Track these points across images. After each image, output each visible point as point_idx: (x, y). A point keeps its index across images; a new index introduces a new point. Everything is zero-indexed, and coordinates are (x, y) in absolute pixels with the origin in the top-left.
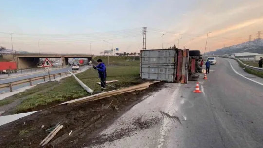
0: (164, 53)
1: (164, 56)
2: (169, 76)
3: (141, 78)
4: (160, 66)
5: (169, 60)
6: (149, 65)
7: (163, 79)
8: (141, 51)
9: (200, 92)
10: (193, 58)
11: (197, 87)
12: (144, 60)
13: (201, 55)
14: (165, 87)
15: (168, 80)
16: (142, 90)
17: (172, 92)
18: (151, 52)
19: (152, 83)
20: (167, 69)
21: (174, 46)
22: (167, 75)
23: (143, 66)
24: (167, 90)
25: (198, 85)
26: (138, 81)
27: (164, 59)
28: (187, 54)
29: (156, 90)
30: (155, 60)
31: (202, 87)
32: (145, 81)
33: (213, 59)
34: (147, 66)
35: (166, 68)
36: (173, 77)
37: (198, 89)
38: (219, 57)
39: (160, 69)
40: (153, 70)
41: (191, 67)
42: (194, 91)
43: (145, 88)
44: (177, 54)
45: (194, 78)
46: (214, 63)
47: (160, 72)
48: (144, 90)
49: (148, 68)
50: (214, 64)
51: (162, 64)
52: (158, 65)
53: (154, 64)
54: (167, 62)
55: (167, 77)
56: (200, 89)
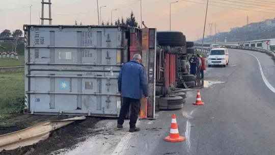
0: (94, 37)
1: (95, 44)
2: (108, 101)
3: (28, 111)
4: (84, 74)
5: (108, 58)
6: (53, 72)
7: (93, 110)
8: (28, 28)
9: (180, 138)
10: (166, 52)
11: (173, 126)
12: (37, 56)
13: (190, 44)
14: (97, 132)
15: (107, 112)
16: (27, 148)
17: (114, 145)
18: (57, 32)
19: (59, 125)
20: (104, 82)
21: (129, 17)
22: (104, 99)
23: (33, 73)
24: (100, 142)
25: (174, 121)
26: (19, 119)
27: (94, 52)
28: (151, 41)
29: (70, 145)
30: (68, 56)
31: (188, 125)
32: (41, 117)
33: (222, 53)
34: (46, 74)
35: (99, 79)
36: (119, 104)
37: (175, 131)
38: (237, 48)
39: (84, 81)
40: (64, 85)
41: (163, 73)
42: (168, 138)
43: (36, 141)
44: (126, 41)
45: (171, 102)
46: (223, 62)
47: (85, 91)
48: (34, 146)
49: (48, 81)
50: (224, 66)
51: (90, 68)
52: (77, 71)
53: (67, 67)
54: (104, 62)
55: (104, 104)
56: (182, 131)
